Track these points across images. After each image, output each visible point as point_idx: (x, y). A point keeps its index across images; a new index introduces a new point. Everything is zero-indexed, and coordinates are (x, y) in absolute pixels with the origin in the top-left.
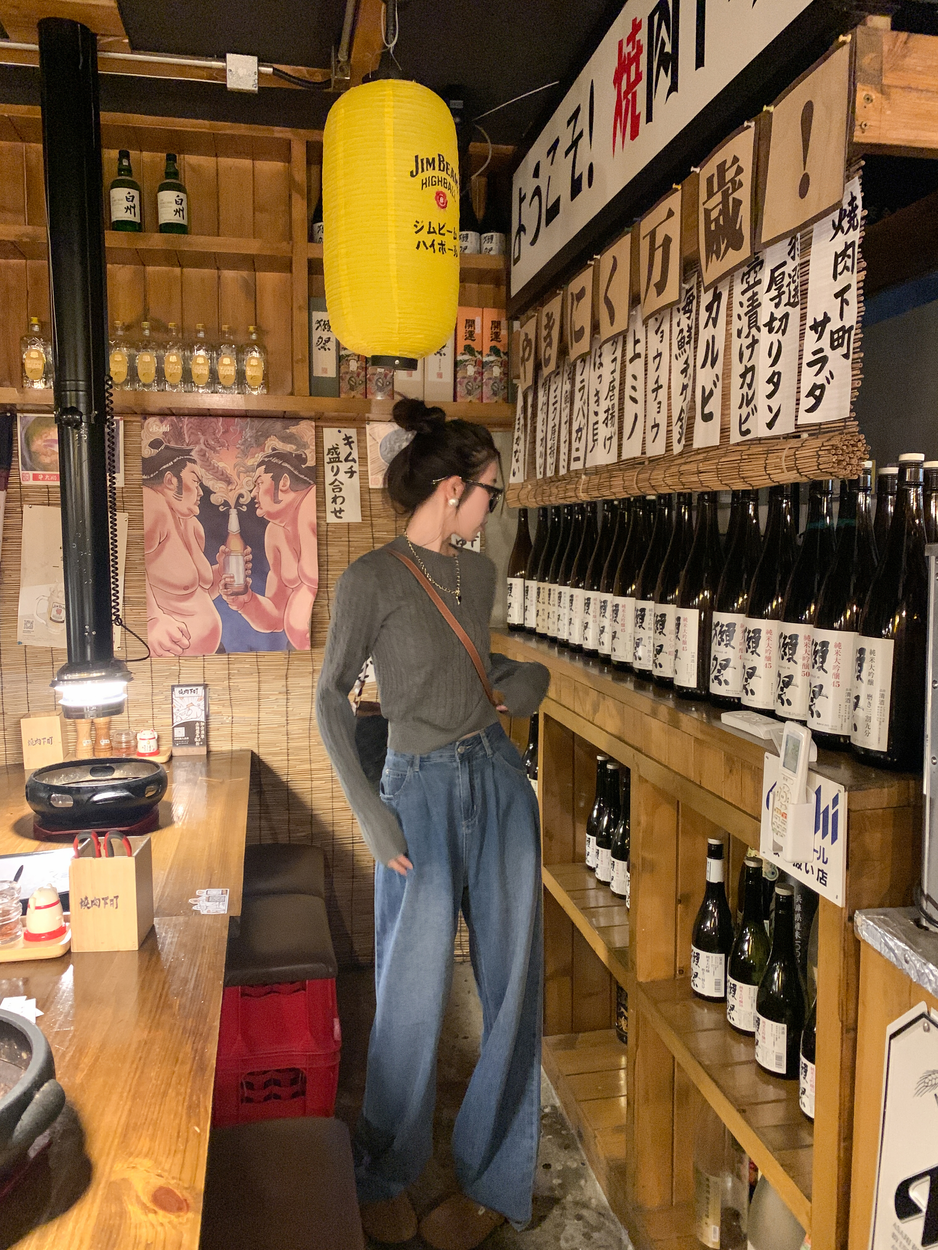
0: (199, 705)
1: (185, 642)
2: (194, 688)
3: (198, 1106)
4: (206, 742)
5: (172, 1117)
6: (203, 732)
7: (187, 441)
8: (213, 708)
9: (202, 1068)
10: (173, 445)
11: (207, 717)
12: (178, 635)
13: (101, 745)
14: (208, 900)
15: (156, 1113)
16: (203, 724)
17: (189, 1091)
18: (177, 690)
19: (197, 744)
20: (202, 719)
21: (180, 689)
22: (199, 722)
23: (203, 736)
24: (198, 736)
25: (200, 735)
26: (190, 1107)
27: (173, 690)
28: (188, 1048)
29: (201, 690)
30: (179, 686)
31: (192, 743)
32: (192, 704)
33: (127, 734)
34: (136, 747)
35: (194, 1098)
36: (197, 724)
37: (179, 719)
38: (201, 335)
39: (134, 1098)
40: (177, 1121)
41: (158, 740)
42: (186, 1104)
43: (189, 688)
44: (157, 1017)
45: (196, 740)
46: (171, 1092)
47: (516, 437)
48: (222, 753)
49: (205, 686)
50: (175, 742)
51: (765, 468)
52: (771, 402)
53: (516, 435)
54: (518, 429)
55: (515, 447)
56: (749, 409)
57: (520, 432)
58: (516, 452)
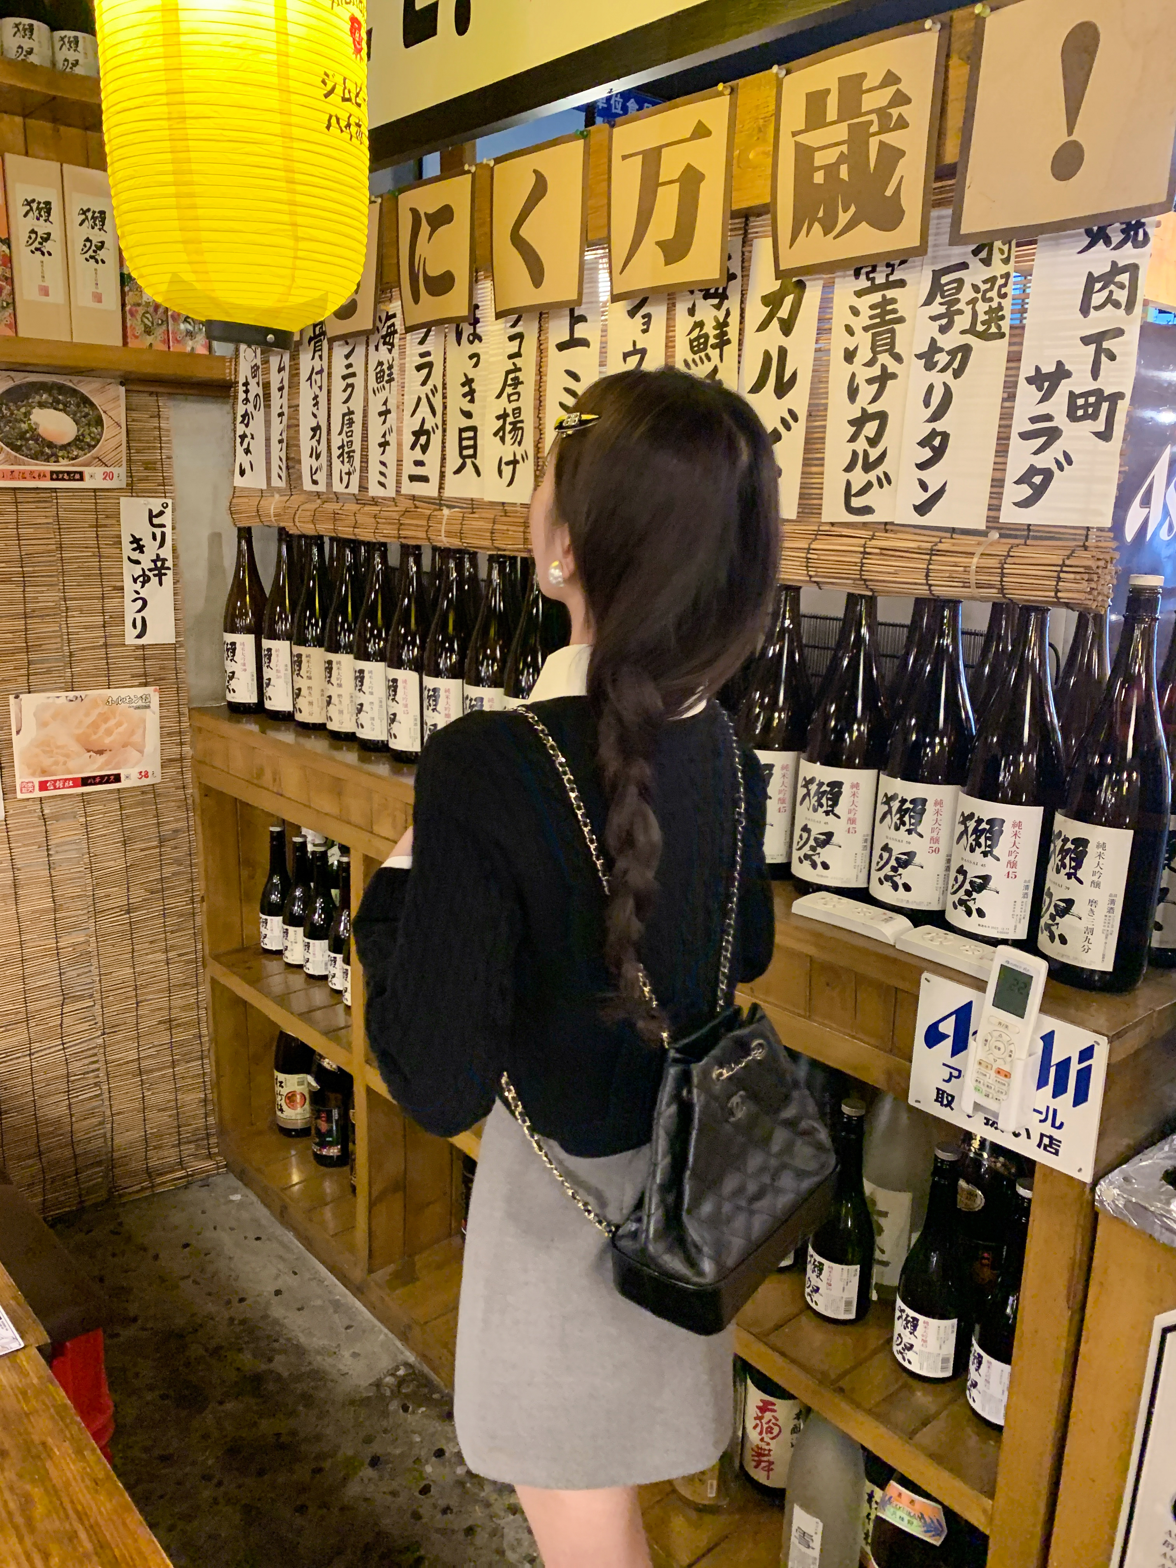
47: (240, 413)
51: (927, 576)
52: (925, 475)
53: (241, 409)
54: (247, 400)
55: (241, 429)
56: (872, 476)
57: (250, 407)
58: (243, 437)
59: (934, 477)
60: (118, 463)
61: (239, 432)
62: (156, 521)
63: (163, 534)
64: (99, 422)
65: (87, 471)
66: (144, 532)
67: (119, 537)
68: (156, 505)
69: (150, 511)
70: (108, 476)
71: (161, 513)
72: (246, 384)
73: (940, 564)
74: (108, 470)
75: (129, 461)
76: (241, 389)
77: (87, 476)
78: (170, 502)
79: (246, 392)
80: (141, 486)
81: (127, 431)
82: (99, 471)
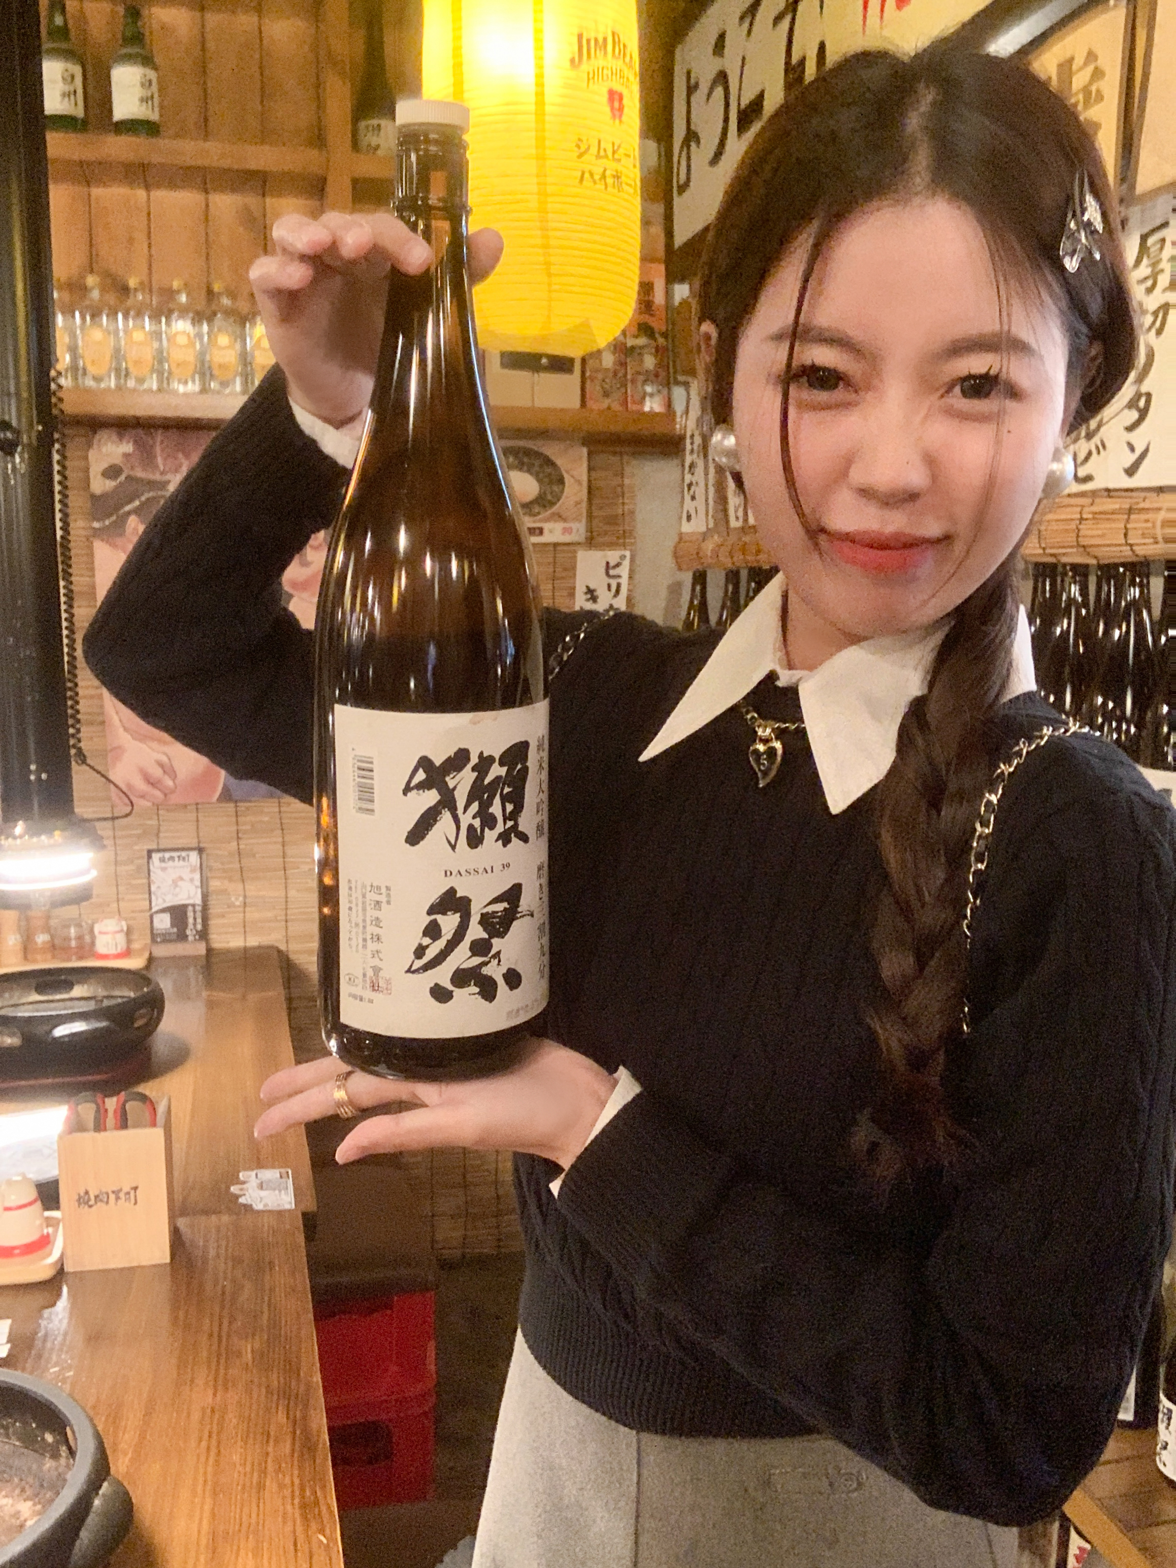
0: (192, 880)
1: (170, 783)
2: (184, 854)
3: (317, 1503)
4: (203, 935)
5: (280, 1519)
6: (199, 920)
7: (162, 468)
8: (215, 884)
9: (308, 1447)
10: (139, 473)
11: (205, 897)
12: (157, 772)
13: (36, 943)
14: (261, 1187)
15: (254, 1516)
16: (198, 908)
17: (297, 1481)
18: (156, 857)
19: (190, 938)
20: (198, 900)
21: (160, 855)
22: (194, 906)
23: (199, 927)
24: (190, 926)
25: (195, 924)
26: (304, 1506)
27: (149, 857)
28: (281, 1417)
29: (194, 857)
30: (159, 851)
31: (182, 937)
32: (181, 879)
33: (79, 925)
34: (93, 943)
35: (308, 1493)
36: (190, 908)
37: (160, 901)
38: (183, 298)
39: (215, 1494)
40: (289, 1528)
41: (129, 932)
42: (297, 1501)
43: (175, 854)
44: (222, 1371)
45: (188, 932)
46: (271, 1484)
47: (687, 464)
48: (228, 951)
49: (200, 850)
50: (153, 936)
51: (1126, 535)
52: (1134, 437)
53: (688, 459)
54: (692, 451)
55: (688, 478)
56: (1092, 445)
57: (695, 456)
58: (690, 486)
59: (1139, 438)
60: (577, 519)
61: (687, 481)
62: (612, 572)
63: (619, 585)
64: (561, 481)
65: (547, 526)
66: (599, 582)
67: (574, 588)
68: (613, 556)
69: (608, 563)
70: (566, 531)
71: (618, 565)
72: (692, 436)
73: (1137, 523)
74: (567, 525)
75: (590, 517)
76: (688, 441)
77: (546, 531)
78: (628, 554)
79: (692, 443)
80: (601, 540)
81: (589, 487)
82: (558, 526)
